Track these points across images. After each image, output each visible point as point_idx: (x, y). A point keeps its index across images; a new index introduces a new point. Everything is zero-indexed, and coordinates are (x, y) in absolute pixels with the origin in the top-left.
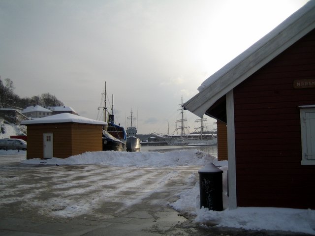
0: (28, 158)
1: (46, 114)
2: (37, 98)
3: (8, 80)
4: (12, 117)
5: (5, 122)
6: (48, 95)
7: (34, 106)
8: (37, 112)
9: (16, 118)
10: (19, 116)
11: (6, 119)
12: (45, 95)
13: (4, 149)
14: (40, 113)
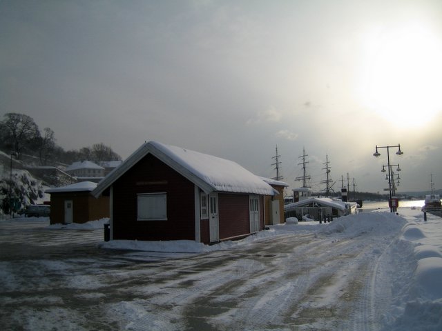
0: (51, 224)
1: (97, 172)
2: (86, 150)
3: (48, 130)
4: (51, 177)
5: (43, 184)
6: (102, 146)
7: (82, 162)
8: (85, 169)
9: (56, 179)
10: (60, 175)
11: (44, 179)
12: (98, 146)
13: (35, 216)
14: (89, 170)
